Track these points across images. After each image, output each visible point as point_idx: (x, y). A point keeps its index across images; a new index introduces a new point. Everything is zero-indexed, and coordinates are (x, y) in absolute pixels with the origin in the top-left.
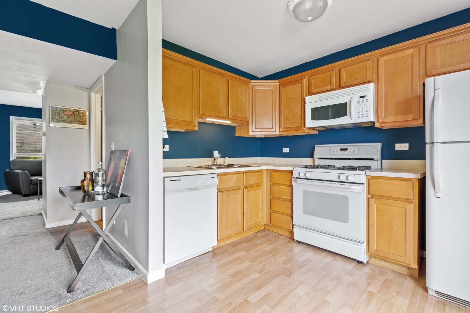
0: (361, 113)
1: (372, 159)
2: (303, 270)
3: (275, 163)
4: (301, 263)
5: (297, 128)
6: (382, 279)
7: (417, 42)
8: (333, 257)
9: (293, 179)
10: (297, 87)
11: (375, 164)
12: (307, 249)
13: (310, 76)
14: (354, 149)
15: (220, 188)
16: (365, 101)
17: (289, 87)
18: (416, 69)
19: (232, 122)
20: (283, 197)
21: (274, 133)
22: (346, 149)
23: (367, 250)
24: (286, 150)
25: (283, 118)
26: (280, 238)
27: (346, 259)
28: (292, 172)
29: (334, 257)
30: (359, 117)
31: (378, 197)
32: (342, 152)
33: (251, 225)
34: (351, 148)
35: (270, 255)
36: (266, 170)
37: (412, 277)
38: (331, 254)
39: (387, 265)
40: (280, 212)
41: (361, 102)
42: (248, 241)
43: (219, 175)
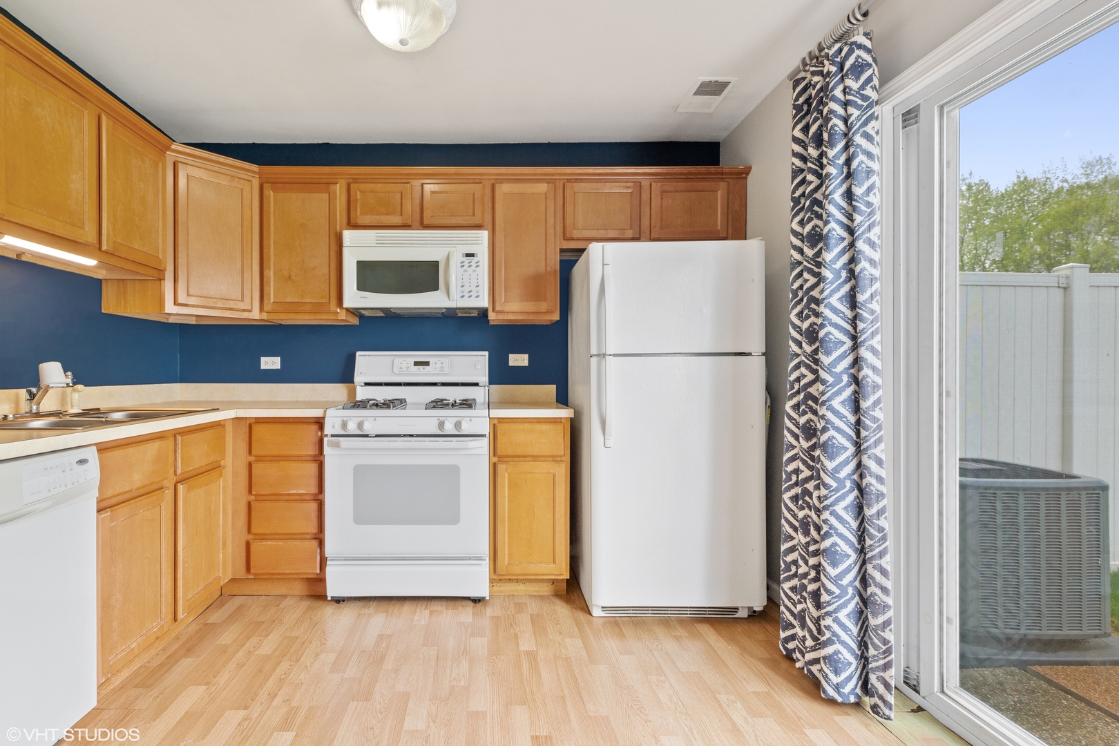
0: (467, 289)
1: (476, 384)
2: (388, 665)
3: (237, 399)
4: (374, 651)
5: (317, 307)
6: (524, 619)
7: (553, 175)
8: (426, 608)
9: (326, 440)
10: (316, 203)
11: (479, 394)
12: (366, 611)
13: (351, 180)
14: (442, 363)
15: (105, 497)
16: (474, 264)
17: (294, 195)
18: (551, 221)
19: (102, 264)
20: (291, 492)
21: (245, 315)
22: (427, 364)
23: (492, 571)
24: (271, 363)
25: (275, 274)
26: (282, 606)
27: (451, 604)
28: (320, 423)
29: (429, 607)
30: (463, 296)
31: (509, 459)
32: (419, 369)
33: (197, 594)
34: (435, 360)
35: (285, 665)
36: (231, 421)
37: (557, 595)
38: (419, 604)
39: (521, 588)
40: (282, 534)
41: (466, 264)
42: (189, 650)
43: (103, 448)
